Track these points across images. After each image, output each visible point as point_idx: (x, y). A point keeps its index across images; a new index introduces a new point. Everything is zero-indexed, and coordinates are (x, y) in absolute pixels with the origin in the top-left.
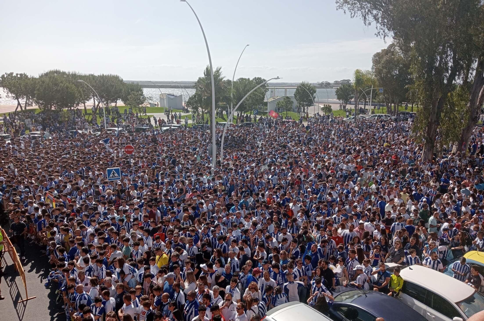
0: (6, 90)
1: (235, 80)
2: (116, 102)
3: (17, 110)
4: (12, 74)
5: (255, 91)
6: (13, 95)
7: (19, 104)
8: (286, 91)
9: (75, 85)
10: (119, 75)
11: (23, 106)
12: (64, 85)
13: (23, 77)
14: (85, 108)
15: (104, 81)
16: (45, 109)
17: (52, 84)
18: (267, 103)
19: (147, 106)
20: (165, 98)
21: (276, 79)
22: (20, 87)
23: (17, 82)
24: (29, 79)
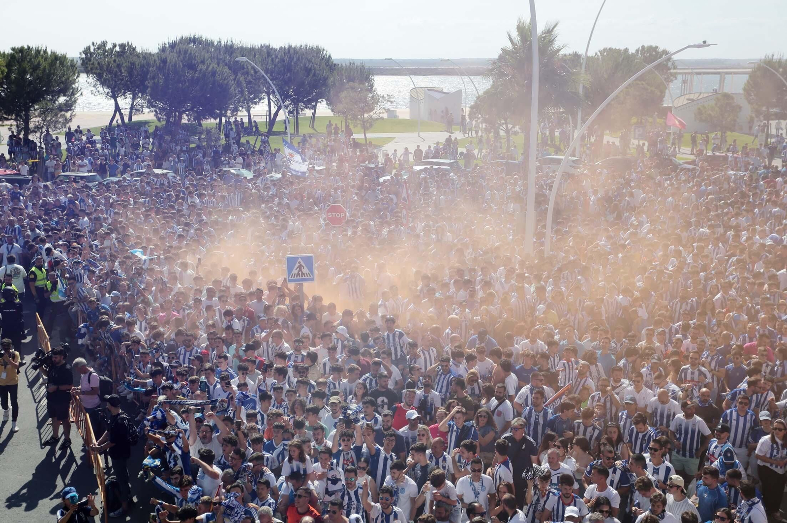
0: (91, 78)
1: (591, 53)
2: (314, 108)
3: (114, 122)
4: (104, 44)
5: (641, 78)
6: (106, 90)
7: (117, 109)
8: (722, 81)
9: (230, 68)
10: (322, 46)
11: (126, 112)
12: (208, 67)
13: (126, 50)
14: (250, 119)
15: (291, 59)
16: (168, 121)
17: (184, 66)
18: (669, 109)
19: (381, 115)
20: (422, 97)
21: (699, 46)
22: (120, 71)
23: (115, 61)
24: (138, 55)
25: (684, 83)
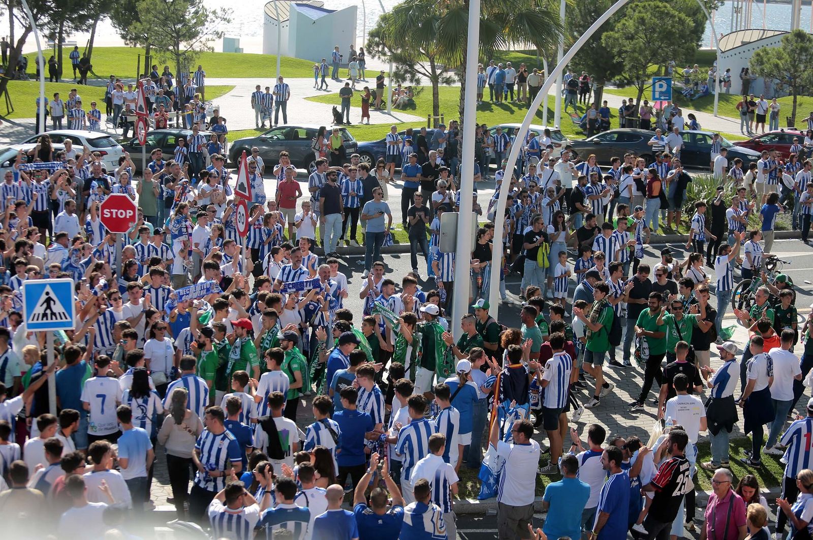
19: (211, 46)
20: (285, 16)
25: (736, 12)
